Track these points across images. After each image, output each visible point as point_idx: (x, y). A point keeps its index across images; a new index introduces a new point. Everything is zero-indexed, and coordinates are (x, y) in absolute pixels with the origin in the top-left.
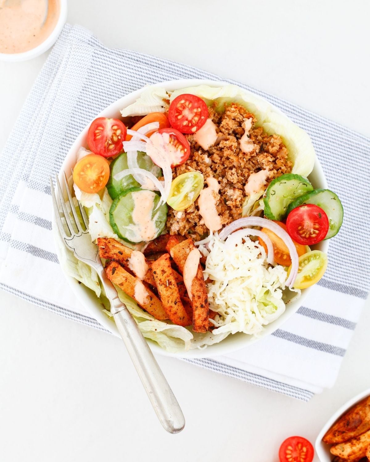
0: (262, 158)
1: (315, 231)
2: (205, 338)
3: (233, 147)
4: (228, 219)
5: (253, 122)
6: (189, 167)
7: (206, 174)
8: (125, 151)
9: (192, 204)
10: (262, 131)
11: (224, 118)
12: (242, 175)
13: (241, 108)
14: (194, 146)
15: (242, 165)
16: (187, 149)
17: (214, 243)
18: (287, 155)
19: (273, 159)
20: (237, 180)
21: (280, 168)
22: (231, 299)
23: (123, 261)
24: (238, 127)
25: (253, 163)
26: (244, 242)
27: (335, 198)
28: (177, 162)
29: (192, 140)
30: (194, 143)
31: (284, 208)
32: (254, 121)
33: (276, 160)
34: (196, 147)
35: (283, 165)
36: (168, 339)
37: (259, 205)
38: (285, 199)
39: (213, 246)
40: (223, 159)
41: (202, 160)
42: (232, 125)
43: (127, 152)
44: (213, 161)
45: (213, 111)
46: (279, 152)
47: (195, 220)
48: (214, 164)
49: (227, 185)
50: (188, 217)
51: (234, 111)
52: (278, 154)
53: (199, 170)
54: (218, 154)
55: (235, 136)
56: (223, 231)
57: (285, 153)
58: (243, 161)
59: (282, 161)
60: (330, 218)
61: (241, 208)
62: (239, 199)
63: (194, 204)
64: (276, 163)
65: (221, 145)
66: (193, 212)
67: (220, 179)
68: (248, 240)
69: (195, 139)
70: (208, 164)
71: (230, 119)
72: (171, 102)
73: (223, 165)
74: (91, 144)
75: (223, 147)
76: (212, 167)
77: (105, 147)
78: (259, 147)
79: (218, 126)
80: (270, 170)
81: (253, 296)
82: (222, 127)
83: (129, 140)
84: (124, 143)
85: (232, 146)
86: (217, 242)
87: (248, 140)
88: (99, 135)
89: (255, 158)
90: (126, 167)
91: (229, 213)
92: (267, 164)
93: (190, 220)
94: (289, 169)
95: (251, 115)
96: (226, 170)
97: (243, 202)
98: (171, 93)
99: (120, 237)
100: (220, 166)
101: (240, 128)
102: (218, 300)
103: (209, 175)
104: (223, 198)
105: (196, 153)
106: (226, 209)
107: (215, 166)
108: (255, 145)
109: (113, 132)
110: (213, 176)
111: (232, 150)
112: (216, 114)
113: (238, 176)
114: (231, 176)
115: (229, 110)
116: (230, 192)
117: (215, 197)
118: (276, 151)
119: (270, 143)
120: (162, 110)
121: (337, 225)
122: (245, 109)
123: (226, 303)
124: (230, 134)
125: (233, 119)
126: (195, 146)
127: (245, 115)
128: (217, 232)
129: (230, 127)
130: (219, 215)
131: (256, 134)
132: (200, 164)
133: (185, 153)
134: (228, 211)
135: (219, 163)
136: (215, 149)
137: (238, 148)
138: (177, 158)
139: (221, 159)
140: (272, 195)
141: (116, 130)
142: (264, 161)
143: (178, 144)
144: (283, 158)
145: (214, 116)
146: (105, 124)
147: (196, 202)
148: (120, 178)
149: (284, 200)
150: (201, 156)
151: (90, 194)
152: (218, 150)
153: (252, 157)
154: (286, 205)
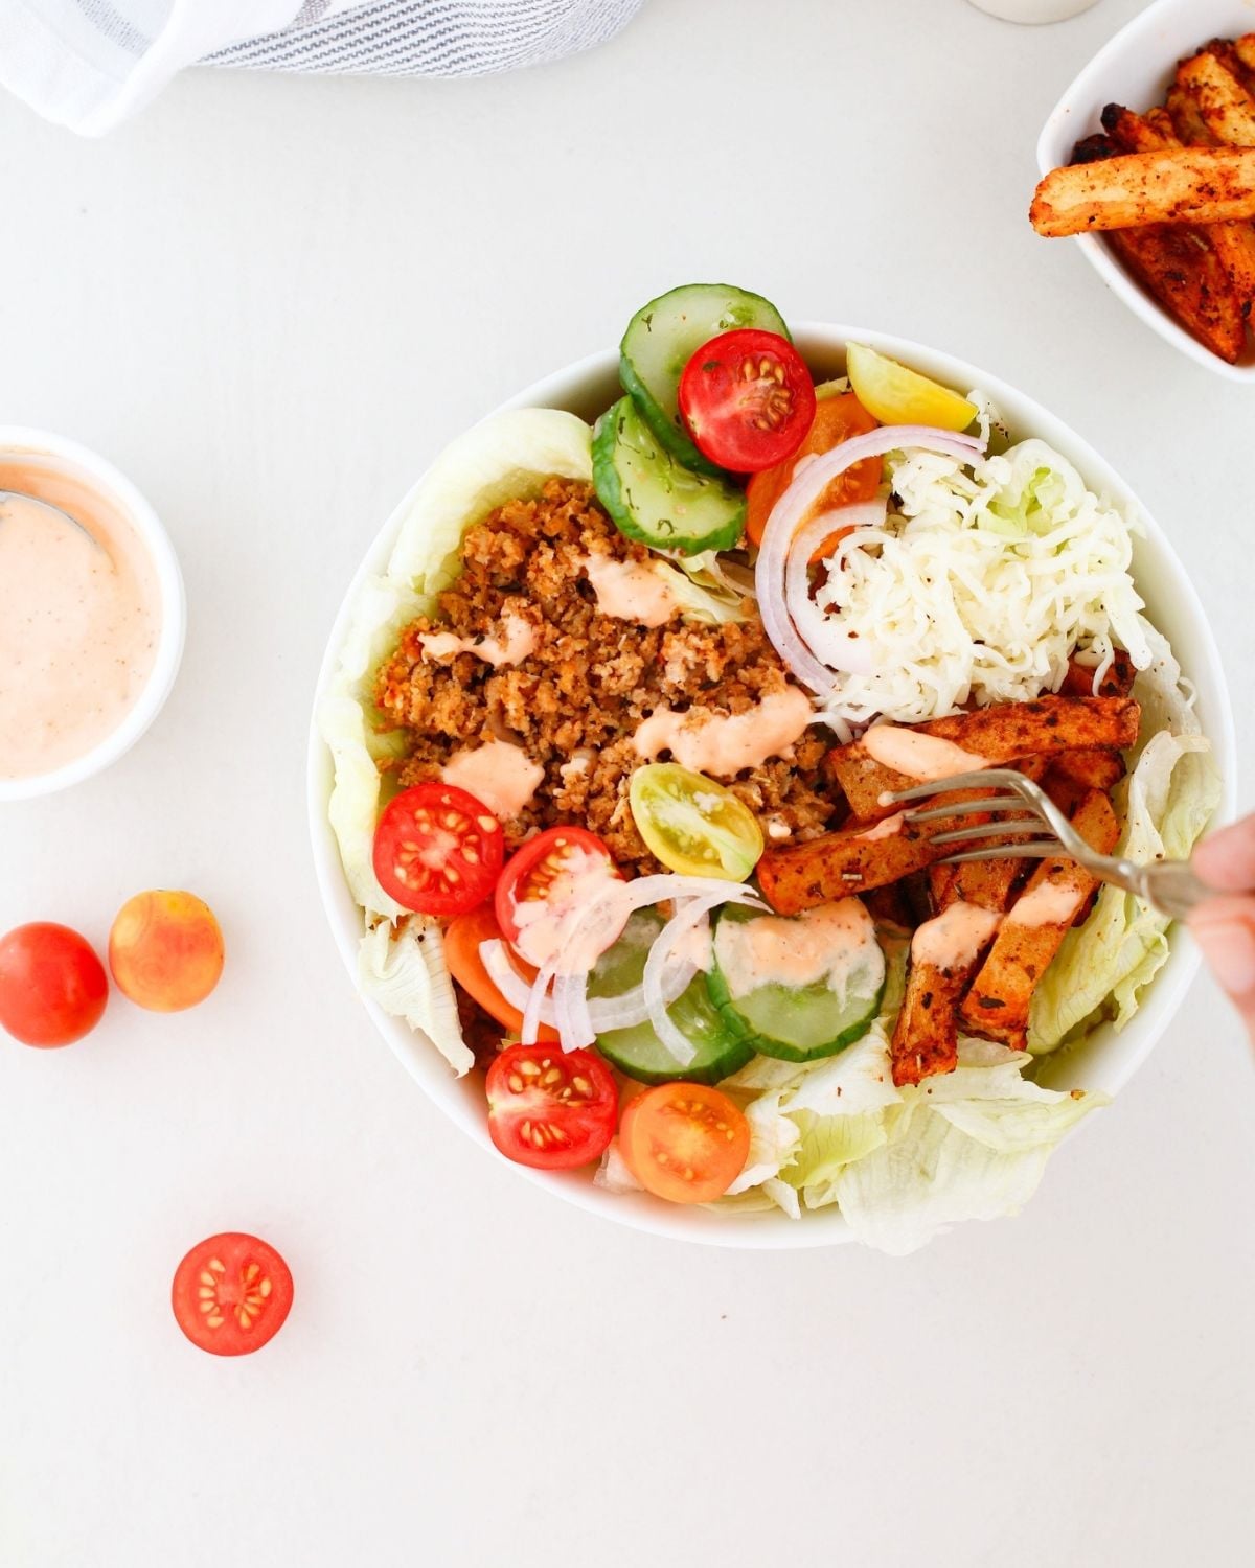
0: (548, 584)
1: (762, 373)
2: (1156, 687)
3: (523, 686)
4: (766, 668)
5: (432, 629)
6: (614, 820)
7: (627, 762)
8: (592, 1039)
9: (735, 793)
10: (453, 596)
11: (433, 726)
12: (613, 641)
13: (390, 677)
14: (534, 814)
15: (579, 646)
16: (556, 839)
17: (850, 705)
18: (525, 502)
19: (543, 546)
20: (633, 655)
21: (573, 519)
22: (1028, 626)
23: (953, 990)
24: (454, 678)
25: (566, 610)
26: (834, 608)
27: (645, 318)
28: (603, 863)
29: (519, 825)
30: (526, 817)
31: (702, 484)
32: (426, 628)
33: (545, 538)
34: (542, 809)
35: (559, 510)
36: (1177, 810)
37: (702, 571)
38: (676, 485)
39: (857, 707)
40: (567, 711)
41: (579, 779)
42: (452, 698)
43: (596, 1034)
44: (579, 744)
45: (412, 766)
46: (516, 531)
47: (783, 774)
48: (587, 740)
49: (653, 685)
50: (779, 801)
51: (405, 698)
52: (524, 533)
53: (617, 786)
54: (555, 731)
55: (483, 682)
56: (809, 682)
57: (518, 509)
58: (565, 645)
59: (547, 517)
60: (715, 331)
61: (723, 631)
62: (694, 640)
63: (731, 788)
64: (558, 537)
65: (525, 726)
66: (761, 785)
67: (634, 713)
68: (826, 595)
69: (514, 815)
70: (591, 760)
71: (434, 709)
72: (403, 911)
73: (585, 710)
74: (584, 1154)
75: (528, 719)
76: (599, 745)
77: (587, 1106)
78: (511, 598)
79: (460, 744)
80: (584, 551)
81: (1010, 555)
82: (460, 729)
83: (555, 1032)
84: (568, 1046)
85: (520, 689)
86: (846, 697)
87: (493, 638)
88: (551, 1132)
89: (549, 608)
90: (645, 1030)
91: (746, 669)
92: (566, 566)
93: (786, 790)
94: (570, 489)
95: (407, 639)
96: (601, 694)
97: (702, 627)
98: (367, 915)
99: (875, 1013)
100: (591, 718)
101: (454, 668)
102: (1034, 666)
103: (628, 751)
104: (699, 694)
105: (561, 805)
106: (733, 678)
107: (595, 733)
108: (504, 612)
109: (530, 1088)
110: (628, 739)
111: (535, 686)
112: (420, 754)
113: (619, 655)
114: (624, 679)
115: (404, 716)
116: (675, 675)
117: (703, 722)
118: (517, 540)
119: (492, 563)
120: (433, 936)
121: (737, 302)
122: (390, 663)
123: (1042, 638)
124: (479, 700)
125: (432, 700)
126: (534, 809)
127: (411, 660)
128: (815, 699)
129: (458, 706)
130: (758, 701)
131: (465, 615)
132: (595, 787)
133: (571, 842)
134: (742, 673)
135: (583, 724)
136: (536, 743)
137: (522, 667)
138: (590, 868)
139: (568, 718)
140: (672, 532)
141: (524, 1079)
142: (556, 578)
143: (543, 869)
144: (536, 515)
145: (427, 761)
146: (510, 1116)
147: (724, 782)
148: (685, 1043)
149: (678, 490)
150: (568, 786)
151: (753, 1135)
152: (538, 733)
153: (546, 616)
154: (692, 479)
